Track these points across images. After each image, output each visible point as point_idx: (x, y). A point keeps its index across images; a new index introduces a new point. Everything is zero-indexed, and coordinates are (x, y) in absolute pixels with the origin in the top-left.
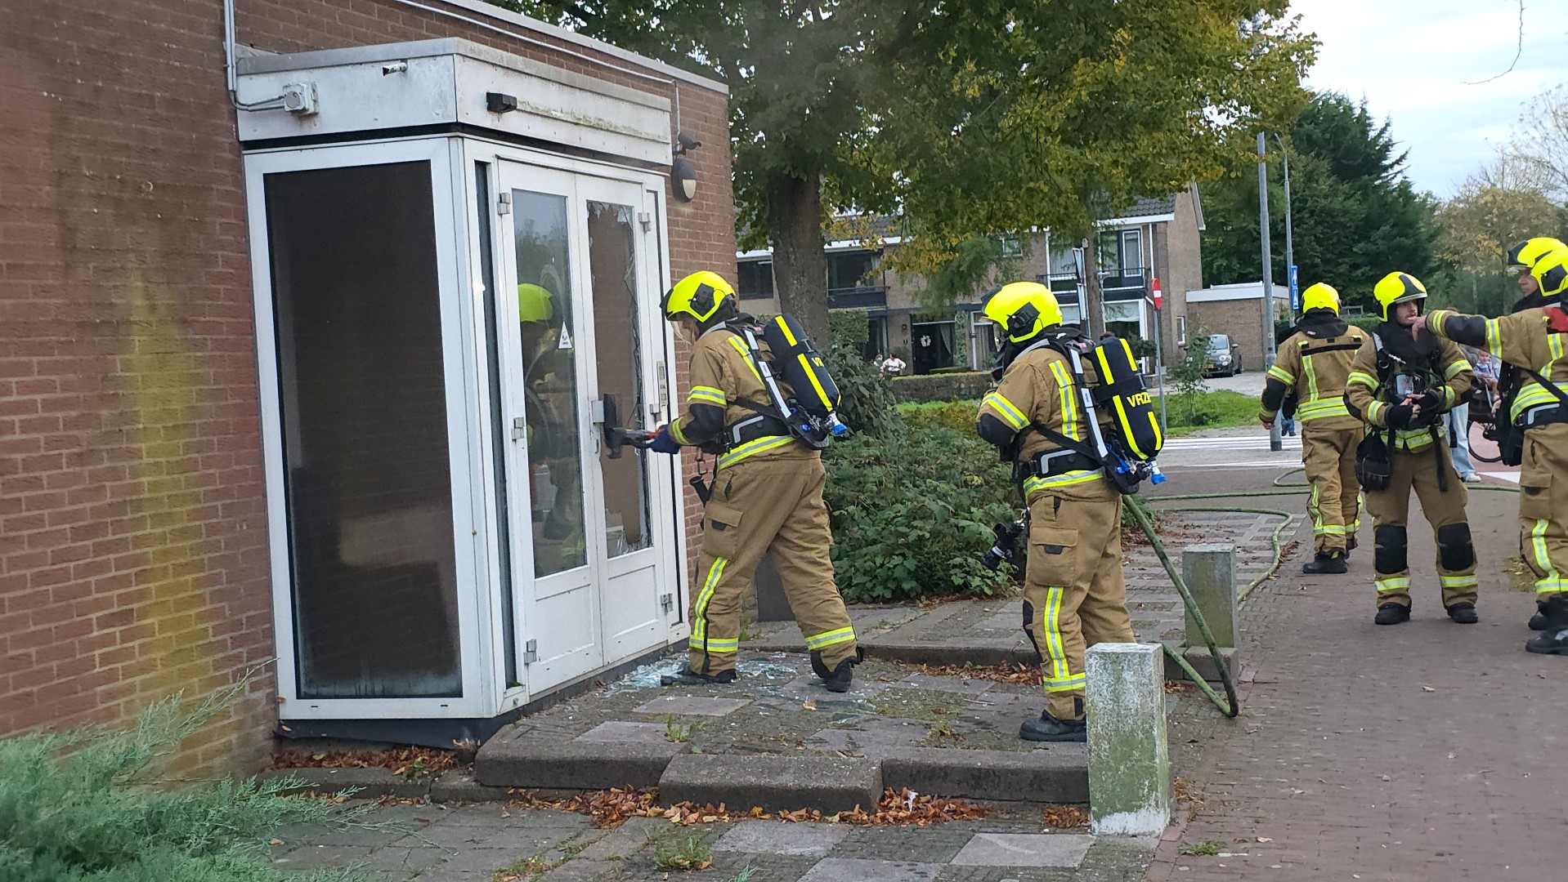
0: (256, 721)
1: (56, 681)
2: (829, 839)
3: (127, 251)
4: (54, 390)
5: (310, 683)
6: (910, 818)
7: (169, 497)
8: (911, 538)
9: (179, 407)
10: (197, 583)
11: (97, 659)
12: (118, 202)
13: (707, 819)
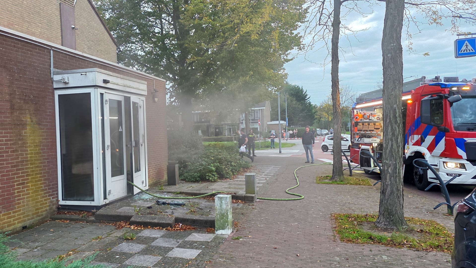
0: (53, 205)
1: (6, 197)
2: (162, 234)
3: (27, 109)
4: (8, 137)
5: (65, 198)
6: (180, 229)
7: (34, 159)
8: (199, 169)
9: (37, 141)
10: (40, 177)
11: (16, 192)
12: (24, 100)
13: (139, 228)
